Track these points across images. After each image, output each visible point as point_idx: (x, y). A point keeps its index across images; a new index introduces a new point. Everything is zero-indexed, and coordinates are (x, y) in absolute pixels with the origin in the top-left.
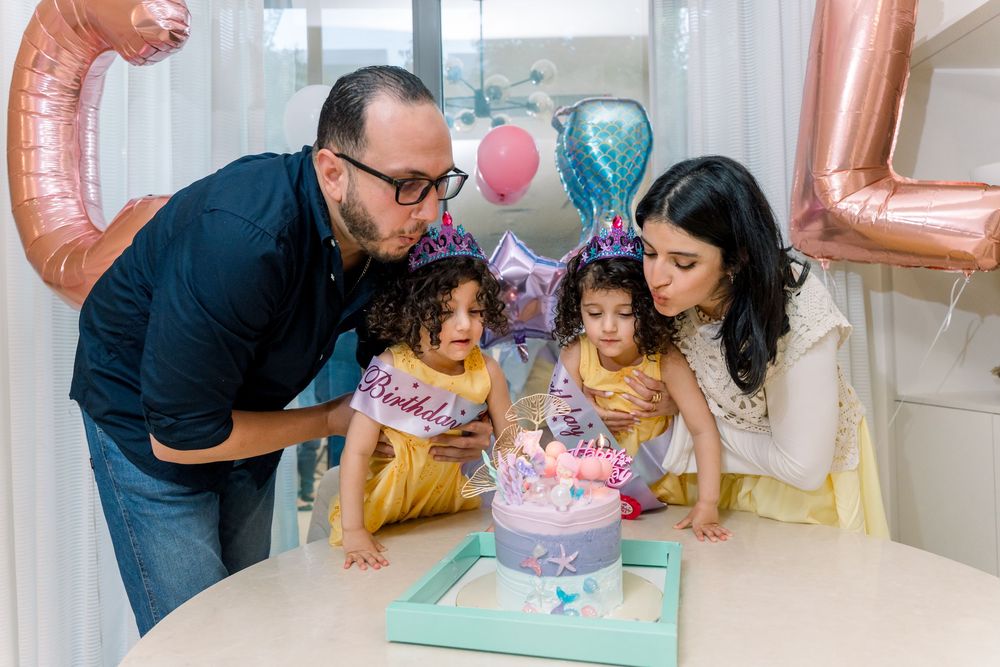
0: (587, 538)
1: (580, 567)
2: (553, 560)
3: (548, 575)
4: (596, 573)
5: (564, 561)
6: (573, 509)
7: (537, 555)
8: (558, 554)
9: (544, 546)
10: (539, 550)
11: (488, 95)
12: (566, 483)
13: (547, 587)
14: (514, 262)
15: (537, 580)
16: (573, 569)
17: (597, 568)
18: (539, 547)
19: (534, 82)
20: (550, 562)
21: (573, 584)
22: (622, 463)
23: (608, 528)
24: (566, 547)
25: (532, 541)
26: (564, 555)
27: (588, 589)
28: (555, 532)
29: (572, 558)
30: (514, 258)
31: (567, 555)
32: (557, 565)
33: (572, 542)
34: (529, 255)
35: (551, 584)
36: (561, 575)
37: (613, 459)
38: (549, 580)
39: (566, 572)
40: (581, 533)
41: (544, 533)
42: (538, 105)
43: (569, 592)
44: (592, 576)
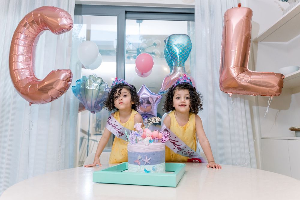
0: (154, 154)
1: (151, 163)
2: (144, 160)
3: (142, 165)
4: (156, 165)
5: (147, 160)
6: (149, 145)
7: (139, 158)
8: (145, 158)
9: (141, 156)
10: (140, 157)
11: (141, 50)
12: (148, 138)
13: (142, 168)
14: (145, 94)
15: (138, 166)
16: (149, 163)
17: (157, 164)
18: (139, 156)
19: (154, 46)
20: (142, 161)
21: (149, 168)
22: (166, 136)
23: (160, 152)
24: (147, 156)
25: (138, 155)
26: (146, 158)
27: (154, 169)
28: (144, 152)
29: (149, 159)
30: (145, 93)
31: (148, 159)
32: (144, 161)
33: (149, 155)
34: (149, 92)
35: (143, 167)
36: (145, 165)
37: (164, 135)
38: (142, 166)
39: (147, 164)
40: (152, 152)
41: (141, 151)
42: (155, 53)
43: (148, 170)
44: (155, 165)
